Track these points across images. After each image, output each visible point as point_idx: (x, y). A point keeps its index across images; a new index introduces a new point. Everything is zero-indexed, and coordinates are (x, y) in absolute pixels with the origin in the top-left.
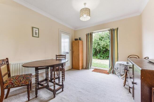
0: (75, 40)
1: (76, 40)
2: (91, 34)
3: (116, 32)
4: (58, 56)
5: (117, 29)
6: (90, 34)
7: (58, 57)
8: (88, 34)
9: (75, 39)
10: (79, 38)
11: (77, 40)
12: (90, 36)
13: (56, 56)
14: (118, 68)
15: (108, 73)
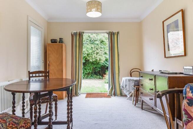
0: (52, 42)
1: (54, 41)
2: (81, 35)
3: (116, 36)
4: (33, 73)
5: (118, 33)
6: (78, 34)
7: (33, 77)
8: (76, 34)
9: (51, 40)
10: (60, 39)
11: (56, 42)
12: (78, 37)
13: (30, 73)
14: (126, 86)
15: (109, 96)
